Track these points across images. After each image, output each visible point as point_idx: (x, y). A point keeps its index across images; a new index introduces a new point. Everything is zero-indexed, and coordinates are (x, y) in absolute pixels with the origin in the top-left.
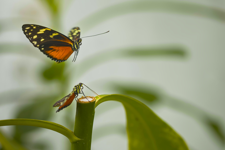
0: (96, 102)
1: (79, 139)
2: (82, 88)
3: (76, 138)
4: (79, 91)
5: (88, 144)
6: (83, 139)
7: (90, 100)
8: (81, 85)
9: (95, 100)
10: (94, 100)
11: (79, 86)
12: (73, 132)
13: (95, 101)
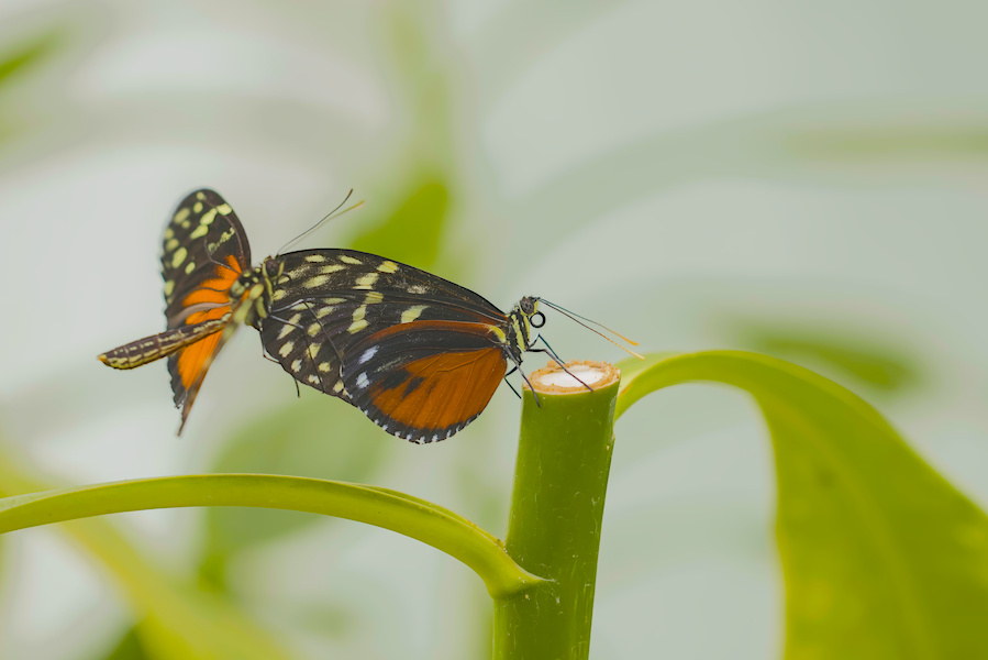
0: (620, 390)
1: (535, 579)
2: (537, 320)
3: (519, 576)
4: (526, 341)
5: (576, 602)
6: (553, 580)
7: (592, 378)
8: (532, 308)
9: (613, 382)
10: (608, 381)
11: (522, 313)
12: (504, 541)
13: (617, 385)
